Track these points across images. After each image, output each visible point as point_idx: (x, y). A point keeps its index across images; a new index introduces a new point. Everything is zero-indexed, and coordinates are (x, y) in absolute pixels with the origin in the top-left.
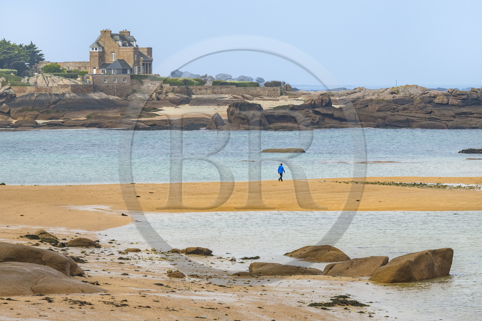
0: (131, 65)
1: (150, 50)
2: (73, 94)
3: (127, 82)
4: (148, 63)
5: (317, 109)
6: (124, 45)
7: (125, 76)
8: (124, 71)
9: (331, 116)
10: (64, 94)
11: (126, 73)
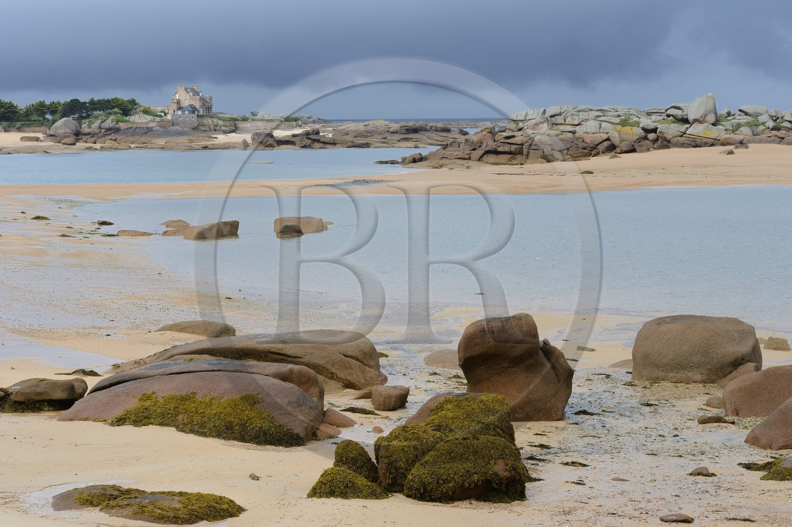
0: (198, 108)
1: (211, 99)
2: (158, 128)
3: (195, 119)
4: (210, 106)
5: (309, 136)
6: (194, 95)
7: (194, 115)
8: (193, 112)
9: (318, 141)
10: (152, 127)
11: (195, 113)
